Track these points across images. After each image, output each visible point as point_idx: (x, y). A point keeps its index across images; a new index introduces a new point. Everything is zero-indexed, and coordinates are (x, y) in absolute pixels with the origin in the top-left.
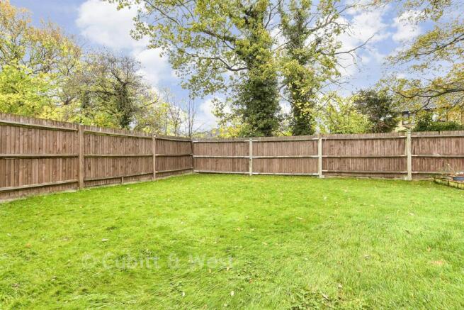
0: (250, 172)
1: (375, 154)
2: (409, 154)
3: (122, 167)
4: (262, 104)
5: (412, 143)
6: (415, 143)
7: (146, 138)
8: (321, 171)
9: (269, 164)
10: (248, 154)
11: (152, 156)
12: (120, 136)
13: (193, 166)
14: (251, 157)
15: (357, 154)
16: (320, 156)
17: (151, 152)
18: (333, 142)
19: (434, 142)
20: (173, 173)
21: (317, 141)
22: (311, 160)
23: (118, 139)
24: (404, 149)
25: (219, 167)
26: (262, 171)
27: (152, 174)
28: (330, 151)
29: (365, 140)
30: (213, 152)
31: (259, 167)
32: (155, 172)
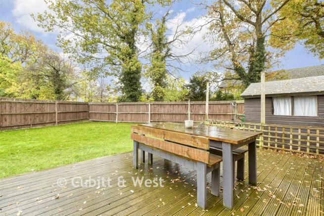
0: (116, 121)
1: (174, 112)
2: (189, 112)
3: (31, 119)
4: (131, 84)
5: (191, 107)
6: (192, 107)
7: (50, 104)
8: (149, 121)
9: (126, 117)
10: (116, 111)
11: (55, 113)
12: (29, 103)
13: (89, 117)
14: (117, 113)
15: (166, 112)
16: (149, 113)
17: (55, 111)
18: (156, 106)
19: (200, 107)
20: (73, 121)
21: (148, 105)
22: (145, 115)
23: (28, 105)
24: (187, 109)
25: (102, 118)
26: (122, 120)
27: (55, 122)
28: (154, 110)
29: (170, 105)
30: (99, 110)
31: (121, 118)
32: (57, 121)
